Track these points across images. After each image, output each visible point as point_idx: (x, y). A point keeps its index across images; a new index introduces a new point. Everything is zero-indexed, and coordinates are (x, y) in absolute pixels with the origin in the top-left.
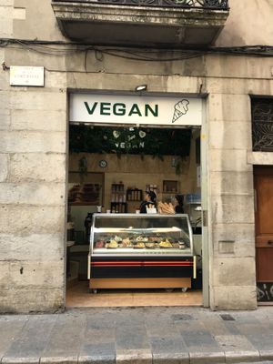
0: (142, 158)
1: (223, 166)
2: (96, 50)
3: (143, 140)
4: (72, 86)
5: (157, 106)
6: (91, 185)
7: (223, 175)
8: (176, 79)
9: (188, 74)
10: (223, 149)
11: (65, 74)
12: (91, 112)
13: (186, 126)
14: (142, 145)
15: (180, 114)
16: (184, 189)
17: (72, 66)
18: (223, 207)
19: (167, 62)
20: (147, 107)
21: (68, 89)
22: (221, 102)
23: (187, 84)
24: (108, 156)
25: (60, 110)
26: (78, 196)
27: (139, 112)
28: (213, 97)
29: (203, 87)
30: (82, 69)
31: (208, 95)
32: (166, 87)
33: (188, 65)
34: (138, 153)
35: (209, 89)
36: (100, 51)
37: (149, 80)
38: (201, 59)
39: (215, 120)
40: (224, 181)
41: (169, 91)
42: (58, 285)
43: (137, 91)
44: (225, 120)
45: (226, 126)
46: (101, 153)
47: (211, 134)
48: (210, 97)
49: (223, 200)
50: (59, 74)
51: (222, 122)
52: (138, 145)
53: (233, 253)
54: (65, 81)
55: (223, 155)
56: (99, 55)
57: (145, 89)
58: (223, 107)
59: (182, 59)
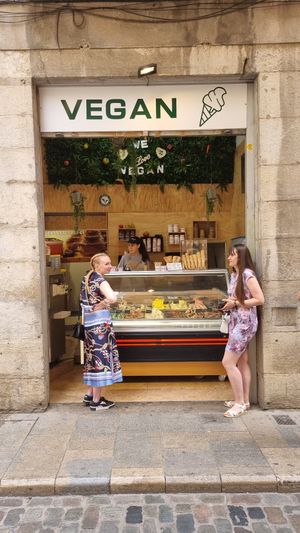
0: (162, 189)
1: (279, 192)
2: (74, 11)
3: (162, 161)
4: (40, 74)
5: (174, 101)
6: (95, 233)
7: (279, 207)
8: (204, 51)
9: (223, 40)
10: (281, 165)
11: (28, 54)
12: (72, 116)
13: (223, 130)
14: (161, 169)
15: (212, 112)
16: (225, 234)
17: (38, 39)
18: (279, 256)
19: (190, 23)
20: (160, 102)
21: (33, 79)
22: (278, 87)
23: (223, 59)
24: (111, 189)
25: (23, 115)
26: (79, 249)
27: (146, 113)
28: (265, 78)
29: (249, 62)
30: (53, 44)
31: (256, 76)
32: (187, 68)
33: (224, 26)
34: (155, 183)
35: (259, 66)
36: (80, 11)
37: (160, 55)
38: (246, 14)
39: (268, 117)
40: (281, 216)
41: (193, 72)
42: (35, 374)
43: (140, 76)
44: (284, 116)
45: (285, 126)
46: (100, 184)
47: (262, 141)
48: (260, 78)
49: (279, 246)
50: (17, 54)
51: (280, 121)
52: (155, 170)
53: (295, 325)
54: (28, 66)
55: (280, 174)
56: (79, 18)
57: (154, 72)
58: (281, 95)
59: (214, 15)
